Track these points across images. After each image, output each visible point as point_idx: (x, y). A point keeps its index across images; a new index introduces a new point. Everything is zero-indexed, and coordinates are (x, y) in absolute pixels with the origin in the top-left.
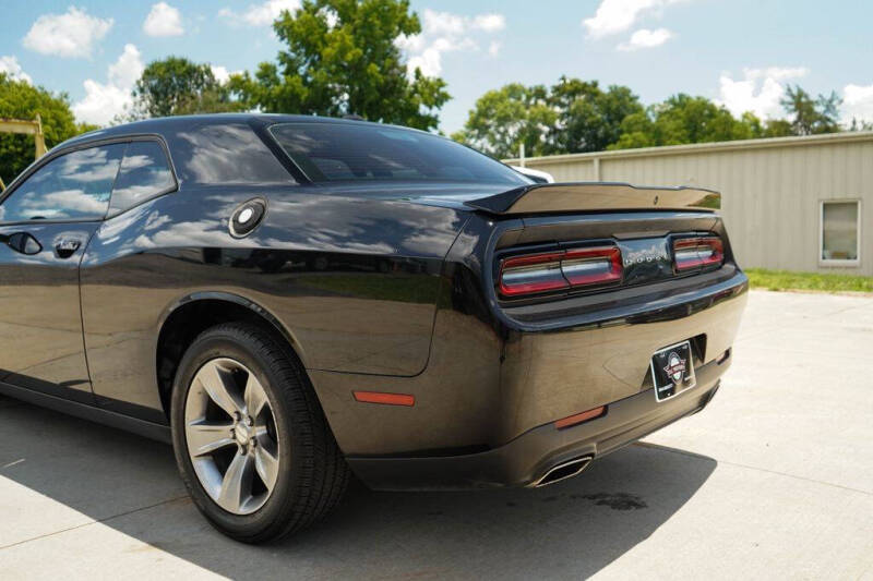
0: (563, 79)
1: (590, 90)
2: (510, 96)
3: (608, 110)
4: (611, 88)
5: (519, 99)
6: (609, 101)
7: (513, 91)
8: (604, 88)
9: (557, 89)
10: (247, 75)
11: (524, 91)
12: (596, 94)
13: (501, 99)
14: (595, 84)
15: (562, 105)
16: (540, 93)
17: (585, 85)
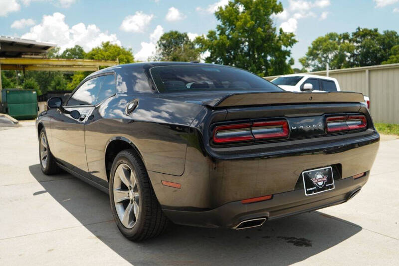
0: (359, 29)
1: (373, 34)
2: (329, 39)
3: (383, 44)
4: (385, 32)
5: (335, 40)
6: (384, 39)
7: (332, 36)
8: (381, 32)
9: (354, 34)
10: (203, 36)
11: (337, 36)
12: (377, 35)
13: (325, 40)
14: (376, 30)
15: (358, 42)
16: (346, 37)
17: (371, 31)
